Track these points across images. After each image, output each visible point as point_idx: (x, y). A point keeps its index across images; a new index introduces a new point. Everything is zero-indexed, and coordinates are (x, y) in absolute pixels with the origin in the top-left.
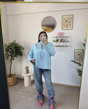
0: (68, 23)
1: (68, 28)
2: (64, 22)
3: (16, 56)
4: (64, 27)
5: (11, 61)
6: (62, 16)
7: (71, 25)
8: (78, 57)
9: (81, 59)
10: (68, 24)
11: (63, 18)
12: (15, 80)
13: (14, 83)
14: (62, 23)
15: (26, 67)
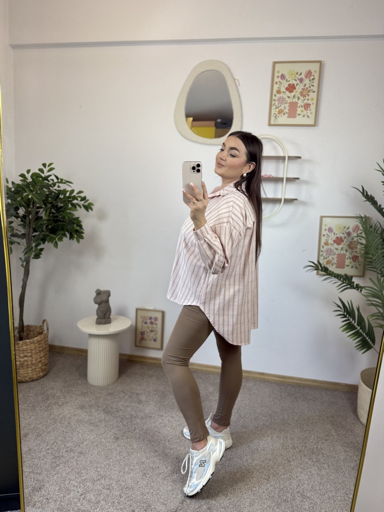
0: (298, 95)
1: (298, 120)
2: (279, 92)
3: (51, 240)
4: (280, 112)
5: (28, 262)
6: (275, 63)
7: (313, 107)
8: (337, 252)
9: (347, 262)
10: (300, 103)
11: (276, 74)
12: (42, 354)
13: (37, 370)
14: (274, 95)
15: (96, 292)
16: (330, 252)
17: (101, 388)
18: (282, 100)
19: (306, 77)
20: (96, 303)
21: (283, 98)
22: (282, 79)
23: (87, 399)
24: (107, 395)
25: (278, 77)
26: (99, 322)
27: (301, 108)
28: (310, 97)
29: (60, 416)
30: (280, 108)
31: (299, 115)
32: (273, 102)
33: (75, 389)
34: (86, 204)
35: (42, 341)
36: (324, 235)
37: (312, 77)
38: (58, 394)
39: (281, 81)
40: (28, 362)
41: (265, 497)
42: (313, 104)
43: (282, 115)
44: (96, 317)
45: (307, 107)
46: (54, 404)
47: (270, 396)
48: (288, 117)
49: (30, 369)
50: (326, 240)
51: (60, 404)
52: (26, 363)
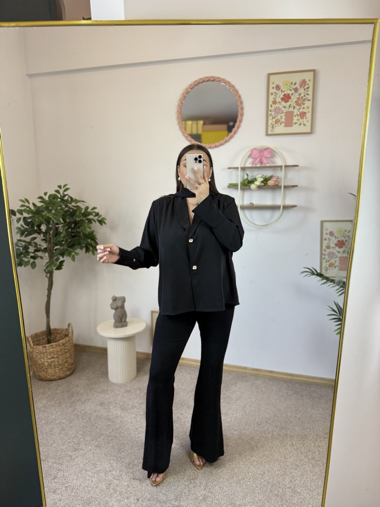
0: (293, 104)
1: (295, 129)
2: (274, 102)
11: (271, 86)
12: (68, 355)
13: (64, 369)
14: (270, 106)
15: (112, 298)
16: (331, 255)
17: (120, 386)
18: (278, 111)
19: (301, 86)
20: (112, 308)
21: (279, 108)
22: (277, 89)
23: (107, 396)
24: (125, 392)
25: (273, 88)
26: (116, 326)
27: (297, 117)
28: (305, 106)
29: (82, 412)
30: (276, 118)
31: (296, 123)
32: (270, 113)
33: (96, 387)
34: (100, 219)
35: (67, 343)
36: (325, 239)
37: (307, 86)
38: (81, 392)
39: (276, 92)
40: (55, 363)
41: (258, 492)
42: (308, 112)
43: (279, 124)
44: (114, 321)
45: (303, 116)
46: (78, 401)
47: (277, 394)
48: (285, 126)
49: (57, 369)
50: (328, 243)
51: (83, 401)
52: (53, 364)
